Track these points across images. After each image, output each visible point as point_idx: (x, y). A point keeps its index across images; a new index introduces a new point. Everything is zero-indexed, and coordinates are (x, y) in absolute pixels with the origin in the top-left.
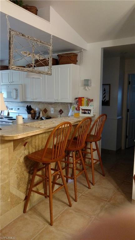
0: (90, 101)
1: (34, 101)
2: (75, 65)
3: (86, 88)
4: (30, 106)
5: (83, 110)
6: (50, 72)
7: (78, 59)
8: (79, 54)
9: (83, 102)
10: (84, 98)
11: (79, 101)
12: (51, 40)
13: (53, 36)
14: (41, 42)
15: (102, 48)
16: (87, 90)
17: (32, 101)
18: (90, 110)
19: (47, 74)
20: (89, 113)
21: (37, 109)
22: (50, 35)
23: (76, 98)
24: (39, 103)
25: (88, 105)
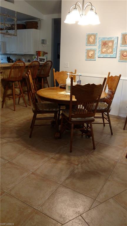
0: (45, 53)
1: (11, 53)
2: (36, 30)
3: (43, 45)
4: (9, 57)
5: (40, 59)
6: (16, 34)
7: (39, 25)
8: (39, 22)
9: (41, 54)
10: (41, 51)
11: (38, 53)
12: (16, 15)
13: (17, 12)
14: (8, 16)
15: (52, 19)
16: (44, 46)
17: (10, 53)
18: (44, 59)
19: (14, 35)
20: (43, 61)
21: (14, 59)
22: (15, 11)
23: (37, 52)
24: (15, 55)
25: (43, 56)
